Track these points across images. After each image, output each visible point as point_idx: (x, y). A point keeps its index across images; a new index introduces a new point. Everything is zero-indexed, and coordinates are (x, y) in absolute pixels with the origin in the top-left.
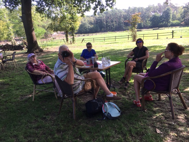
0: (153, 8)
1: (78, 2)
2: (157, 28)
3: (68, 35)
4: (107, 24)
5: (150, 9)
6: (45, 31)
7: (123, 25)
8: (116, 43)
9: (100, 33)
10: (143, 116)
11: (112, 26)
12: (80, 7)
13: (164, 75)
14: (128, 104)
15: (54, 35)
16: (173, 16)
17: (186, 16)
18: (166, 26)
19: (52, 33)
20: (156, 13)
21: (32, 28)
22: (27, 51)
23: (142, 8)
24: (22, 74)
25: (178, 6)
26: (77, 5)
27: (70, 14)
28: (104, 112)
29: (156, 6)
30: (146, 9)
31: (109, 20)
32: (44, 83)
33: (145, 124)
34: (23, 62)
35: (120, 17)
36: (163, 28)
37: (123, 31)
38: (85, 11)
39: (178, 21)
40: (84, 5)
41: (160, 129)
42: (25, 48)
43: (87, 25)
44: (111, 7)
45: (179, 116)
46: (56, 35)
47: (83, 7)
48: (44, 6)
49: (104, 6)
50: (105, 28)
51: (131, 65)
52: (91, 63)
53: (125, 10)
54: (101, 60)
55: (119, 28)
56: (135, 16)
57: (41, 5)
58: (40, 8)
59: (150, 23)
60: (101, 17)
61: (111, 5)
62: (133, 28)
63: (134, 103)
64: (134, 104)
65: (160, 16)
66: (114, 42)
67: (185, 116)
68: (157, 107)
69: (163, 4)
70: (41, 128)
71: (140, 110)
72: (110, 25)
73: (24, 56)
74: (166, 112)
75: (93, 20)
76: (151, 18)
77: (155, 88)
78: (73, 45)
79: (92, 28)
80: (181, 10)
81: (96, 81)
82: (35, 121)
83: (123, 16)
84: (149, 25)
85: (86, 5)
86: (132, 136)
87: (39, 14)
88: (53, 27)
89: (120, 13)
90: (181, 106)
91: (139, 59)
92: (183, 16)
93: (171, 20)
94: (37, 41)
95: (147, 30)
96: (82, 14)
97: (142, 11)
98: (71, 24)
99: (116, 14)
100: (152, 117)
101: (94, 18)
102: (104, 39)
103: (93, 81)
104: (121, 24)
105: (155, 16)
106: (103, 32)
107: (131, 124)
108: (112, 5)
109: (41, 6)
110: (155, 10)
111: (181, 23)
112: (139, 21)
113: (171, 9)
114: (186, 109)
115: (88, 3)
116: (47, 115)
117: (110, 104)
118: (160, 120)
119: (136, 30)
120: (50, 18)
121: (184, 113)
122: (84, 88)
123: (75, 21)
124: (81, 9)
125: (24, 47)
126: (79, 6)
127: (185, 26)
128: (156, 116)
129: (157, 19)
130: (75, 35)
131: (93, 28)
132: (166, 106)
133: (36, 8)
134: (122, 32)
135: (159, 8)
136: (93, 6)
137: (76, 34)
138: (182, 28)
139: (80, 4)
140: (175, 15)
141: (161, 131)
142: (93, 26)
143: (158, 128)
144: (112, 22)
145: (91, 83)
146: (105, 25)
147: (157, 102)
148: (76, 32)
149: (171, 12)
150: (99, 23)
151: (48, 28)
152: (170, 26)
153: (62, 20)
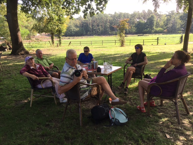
0: (138, 15)
1: (67, 3)
2: (142, 34)
3: (54, 37)
4: (92, 28)
5: (135, 15)
6: (28, 32)
7: (108, 29)
8: (104, 47)
9: (85, 37)
10: (149, 122)
11: (98, 31)
12: (69, 9)
13: (171, 81)
14: (131, 109)
15: (37, 37)
16: (156, 23)
17: (168, 24)
18: (150, 33)
19: (35, 34)
20: (141, 20)
21: (18, 28)
22: (10, 53)
23: (127, 14)
24: (11, 77)
25: (161, 14)
26: (65, 7)
27: (57, 16)
28: (111, 118)
29: (141, 13)
30: (131, 15)
31: (95, 24)
32: (44, 88)
33: (154, 130)
34: (8, 65)
35: (106, 21)
36: (147, 35)
37: (109, 36)
38: (74, 13)
39: (161, 28)
40: (73, 8)
41: (169, 134)
42: (8, 49)
43: (72, 28)
44: (101, 11)
45: (184, 120)
46: (39, 37)
47: (72, 10)
48: (30, 6)
49: (94, 9)
50: (91, 32)
51: (131, 71)
52: (92, 67)
53: (111, 15)
54: (103, 65)
55: (104, 33)
56: (123, 21)
57: (26, 4)
58: (26, 7)
59: (135, 29)
60: (87, 20)
61: (101, 9)
62: (122, 33)
63: (138, 108)
64: (138, 110)
65: (145, 23)
66: (102, 46)
67: (190, 121)
68: (161, 113)
69: (148, 11)
70: (46, 135)
71: (145, 116)
72: (95, 29)
73: (7, 57)
74: (170, 117)
75: (79, 23)
76: (136, 24)
77: (161, 94)
78: (60, 48)
79: (77, 32)
80: (164, 18)
81: (102, 86)
82: (38, 129)
83: (109, 21)
84: (134, 31)
85: (76, 8)
86: (144, 142)
87: (24, 14)
88: (38, 28)
89: (106, 18)
90: (183, 111)
91: (138, 64)
92: (166, 23)
93: (154, 27)
94: (23, 42)
95: (132, 35)
96: (70, 16)
97: (127, 17)
98: (58, 26)
99: (102, 18)
100: (159, 122)
101: (80, 21)
102: (91, 43)
103: (99, 86)
104: (107, 28)
105: (140, 22)
106: (89, 36)
107: (140, 130)
108: (103, 9)
109: (27, 6)
110: (140, 16)
111: (163, 30)
112: (127, 26)
113: (155, 16)
114: (189, 114)
115: (77, 5)
116: (50, 121)
117: (115, 110)
118: (167, 125)
119: (124, 35)
120: (35, 18)
121: (187, 118)
122: (91, 93)
123: (63, 23)
124: (70, 11)
125: (6, 48)
126: (67, 8)
127: (168, 33)
128: (162, 121)
129: (142, 25)
130: (61, 37)
131: (79, 31)
132: (169, 111)
133: (21, 7)
134: (107, 36)
135: (144, 15)
136: (82, 8)
137: (63, 36)
138: (165, 36)
139: (69, 5)
140: (159, 22)
141: (171, 136)
142: (78, 29)
143: (167, 133)
144: (98, 26)
145: (97, 88)
146: (90, 28)
147: (159, 107)
148: (63, 35)
149: (155, 19)
150: (85, 26)
151: (32, 29)
152: (153, 33)
153: (50, 21)
